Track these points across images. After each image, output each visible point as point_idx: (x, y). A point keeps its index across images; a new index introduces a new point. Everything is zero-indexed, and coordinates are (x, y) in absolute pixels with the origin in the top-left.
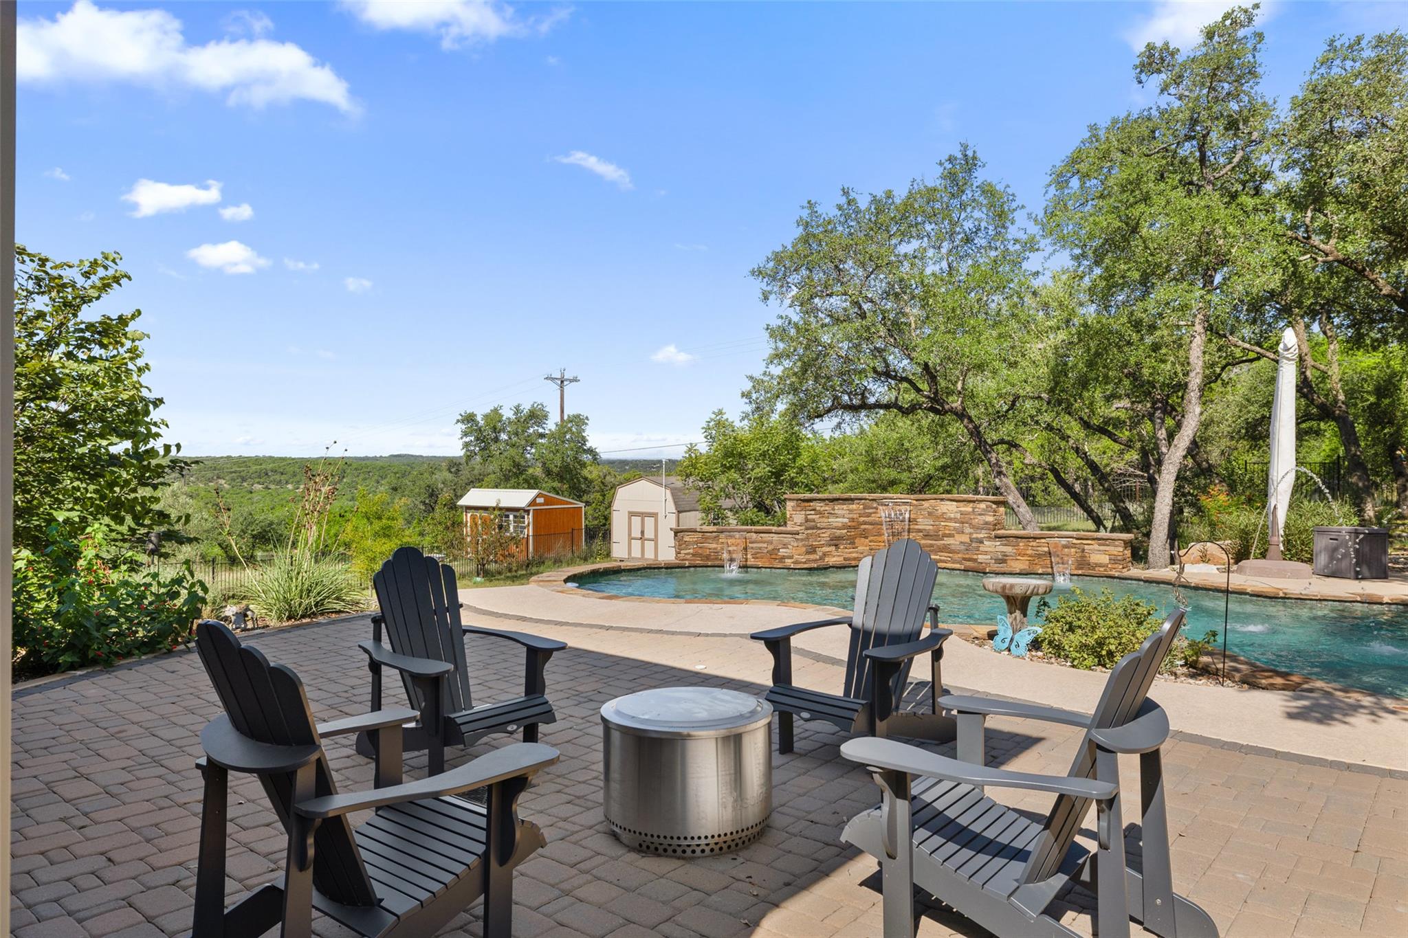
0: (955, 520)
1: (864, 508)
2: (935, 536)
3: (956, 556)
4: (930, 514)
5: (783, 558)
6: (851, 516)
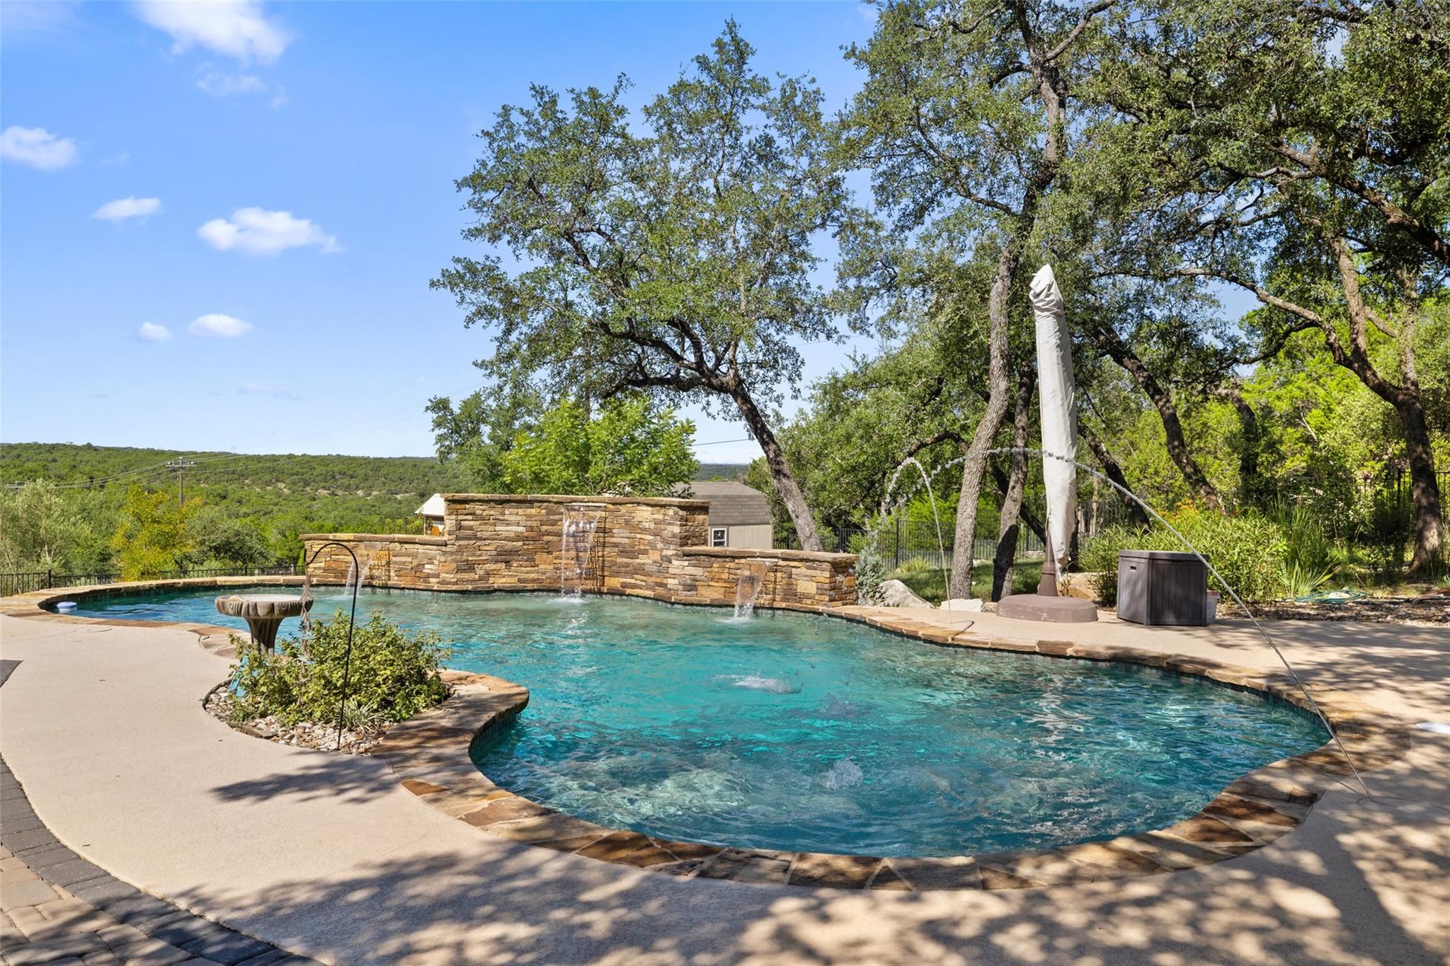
0: (649, 531)
1: (548, 514)
2: (631, 553)
3: (651, 580)
4: (627, 522)
5: (428, 576)
6: (529, 523)
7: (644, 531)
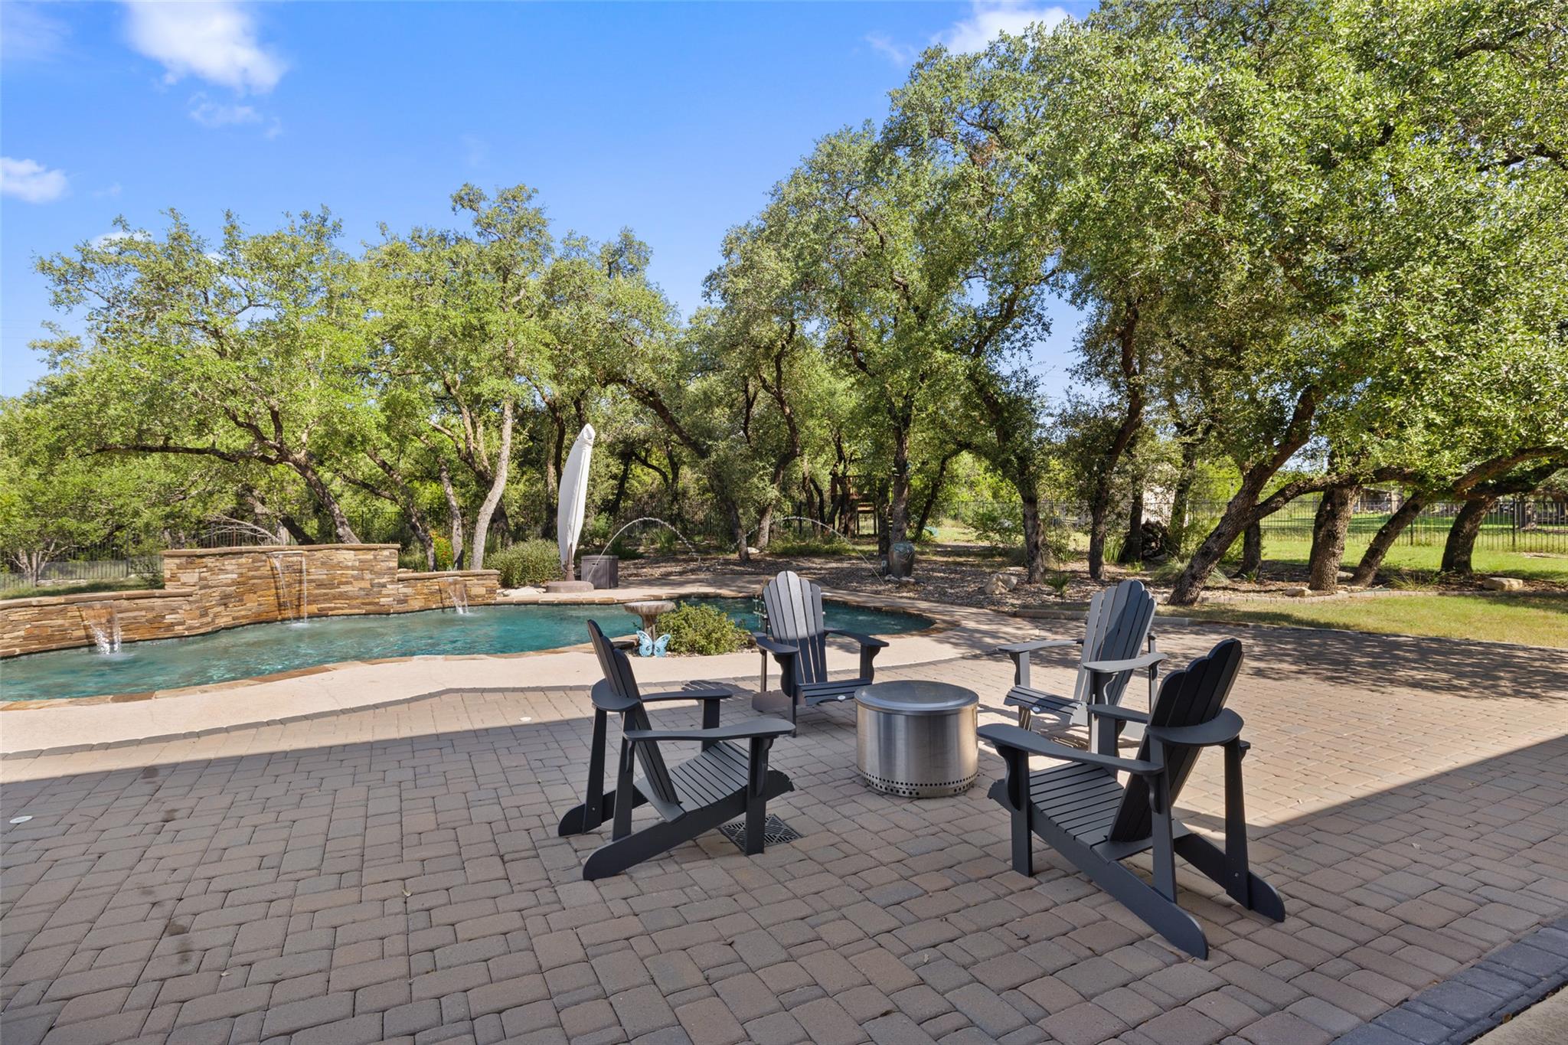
0: (353, 568)
1: (253, 562)
2: (331, 585)
3: (355, 602)
4: (323, 564)
6: (240, 571)
7: (347, 568)
